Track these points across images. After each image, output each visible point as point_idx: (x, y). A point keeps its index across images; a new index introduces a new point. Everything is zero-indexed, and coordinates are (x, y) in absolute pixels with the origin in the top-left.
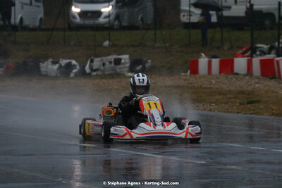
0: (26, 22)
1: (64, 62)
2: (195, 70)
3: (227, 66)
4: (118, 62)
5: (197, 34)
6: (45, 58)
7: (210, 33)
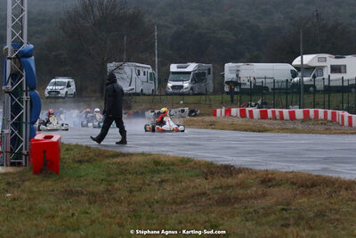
0: (144, 92)
1: (156, 111)
2: (215, 115)
3: (228, 112)
4: (183, 111)
5: (228, 98)
6: (148, 110)
7: (235, 97)
